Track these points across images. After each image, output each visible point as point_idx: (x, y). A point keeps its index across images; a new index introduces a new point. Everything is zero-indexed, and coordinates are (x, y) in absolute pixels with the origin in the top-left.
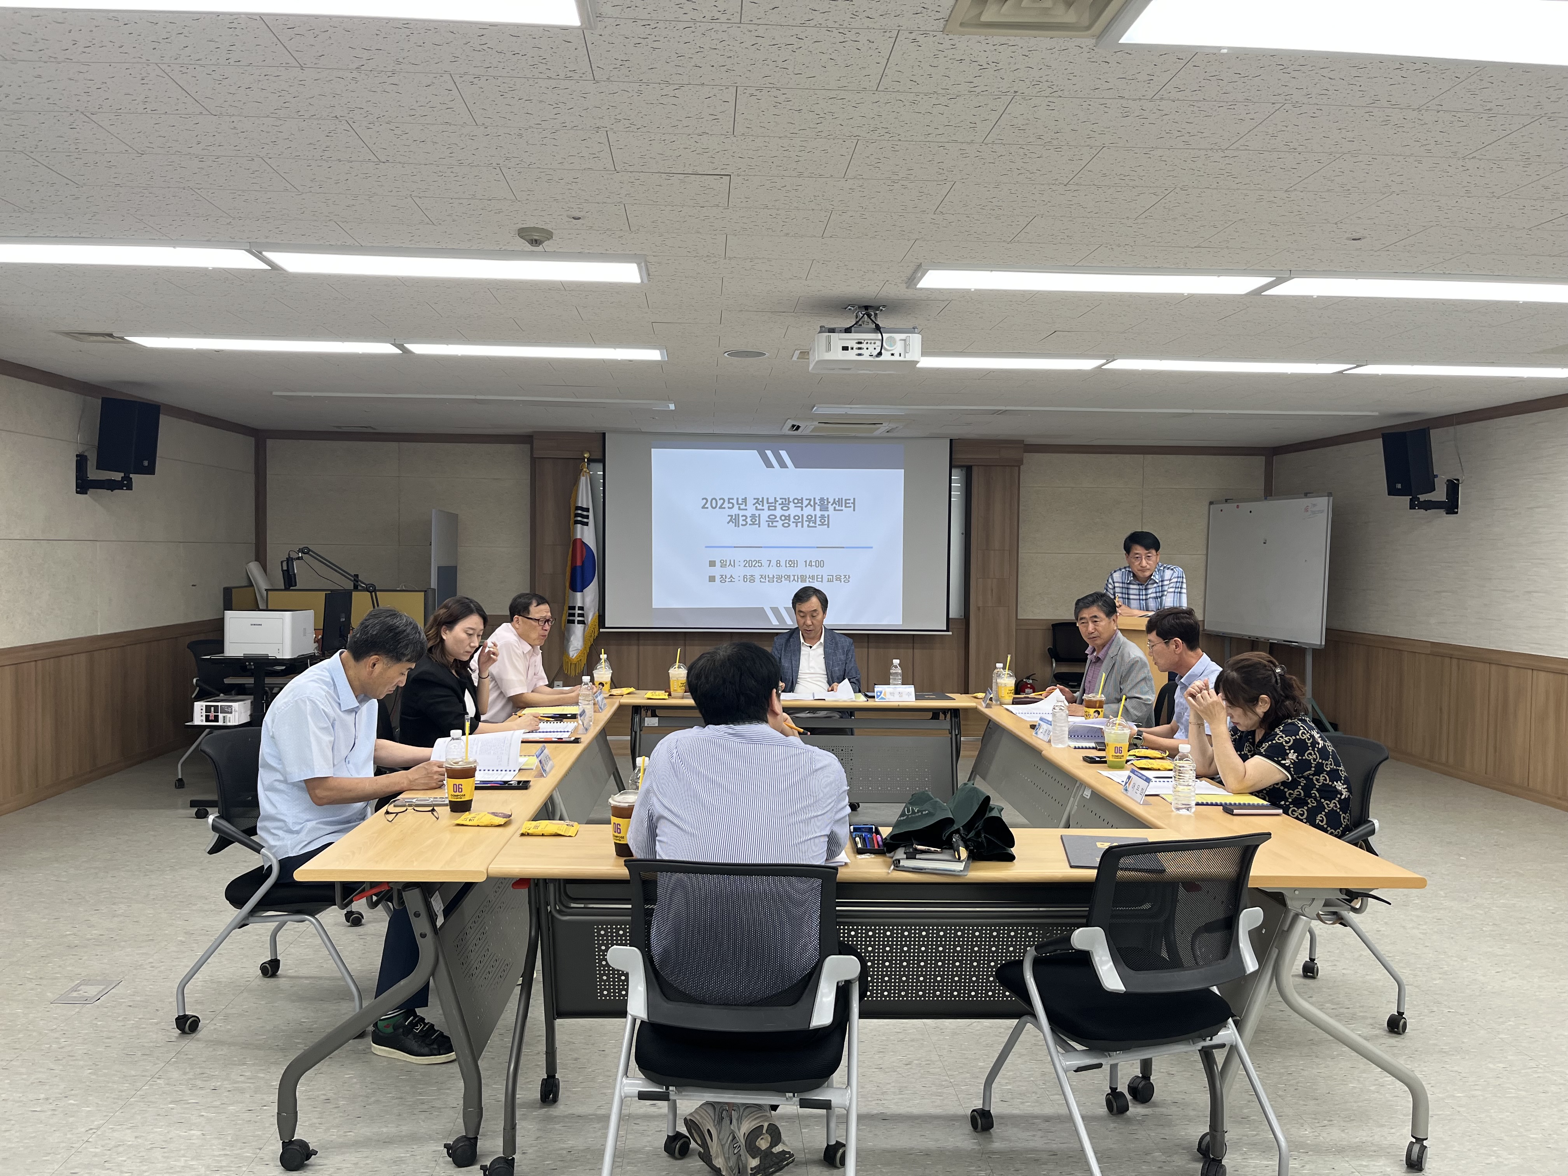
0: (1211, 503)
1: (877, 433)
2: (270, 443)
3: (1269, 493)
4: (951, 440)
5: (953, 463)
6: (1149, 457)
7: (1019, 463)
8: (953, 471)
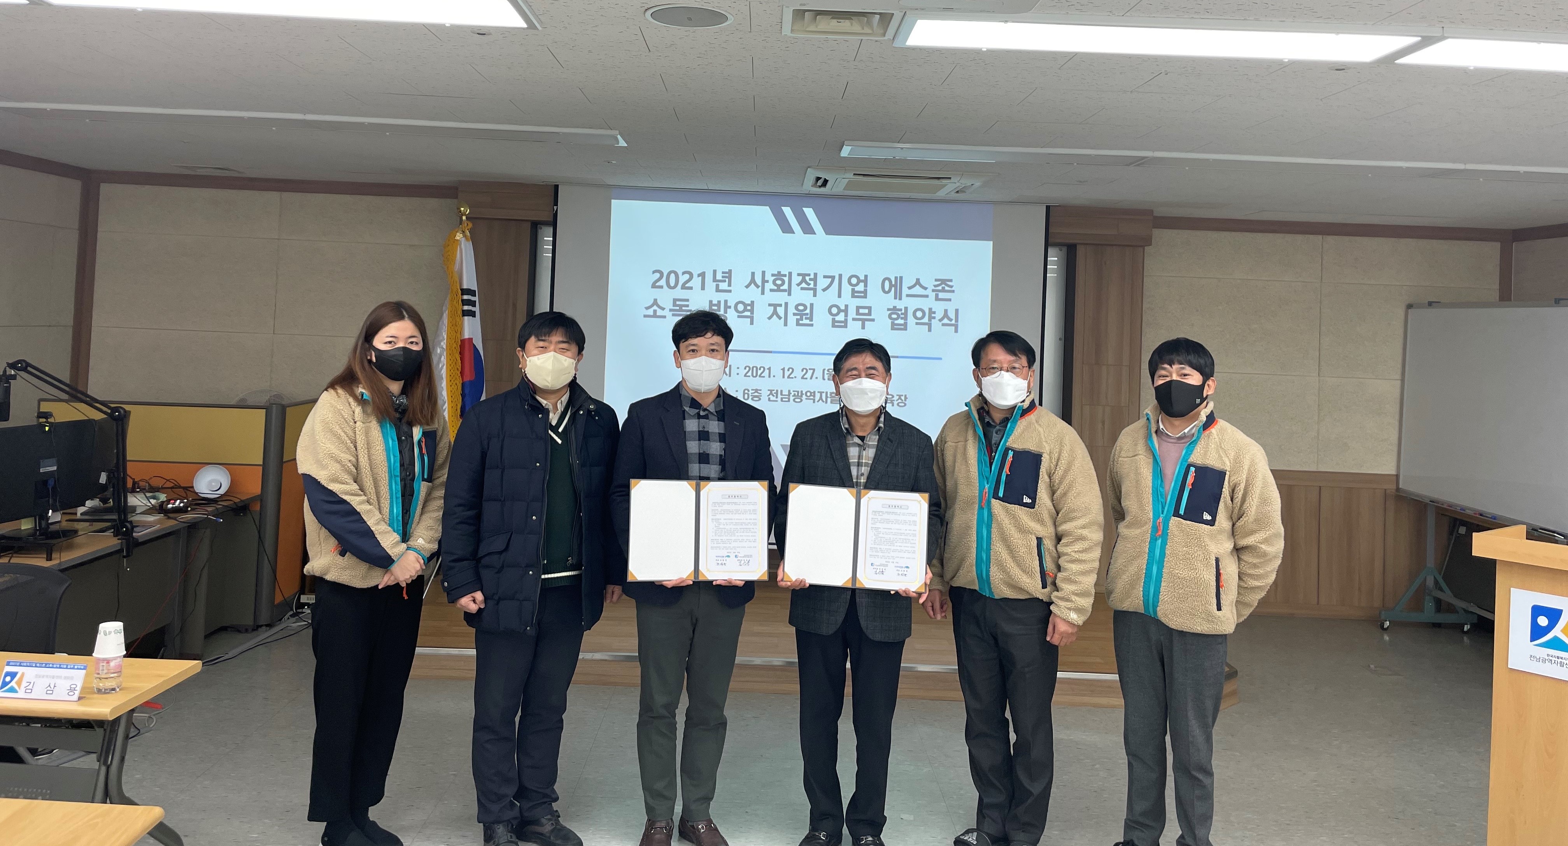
0: (1410, 306)
1: (941, 194)
2: (105, 188)
3: (1506, 296)
4: (1048, 208)
5: (1051, 240)
6: (1330, 239)
7: (1147, 241)
8: (1050, 250)
